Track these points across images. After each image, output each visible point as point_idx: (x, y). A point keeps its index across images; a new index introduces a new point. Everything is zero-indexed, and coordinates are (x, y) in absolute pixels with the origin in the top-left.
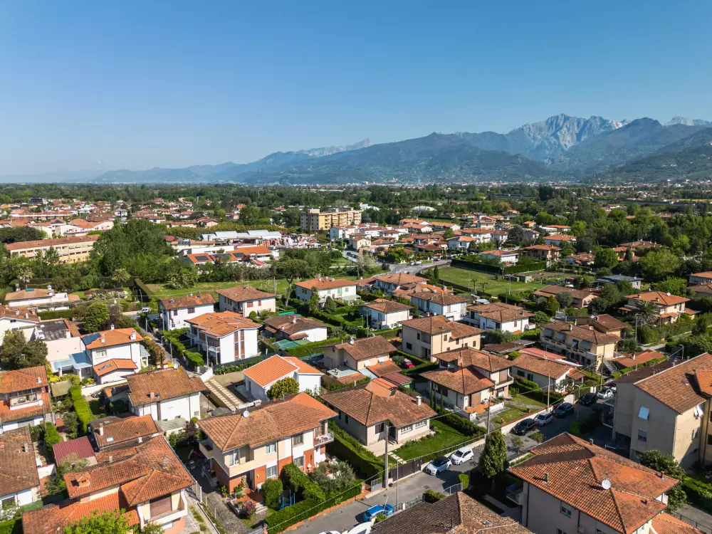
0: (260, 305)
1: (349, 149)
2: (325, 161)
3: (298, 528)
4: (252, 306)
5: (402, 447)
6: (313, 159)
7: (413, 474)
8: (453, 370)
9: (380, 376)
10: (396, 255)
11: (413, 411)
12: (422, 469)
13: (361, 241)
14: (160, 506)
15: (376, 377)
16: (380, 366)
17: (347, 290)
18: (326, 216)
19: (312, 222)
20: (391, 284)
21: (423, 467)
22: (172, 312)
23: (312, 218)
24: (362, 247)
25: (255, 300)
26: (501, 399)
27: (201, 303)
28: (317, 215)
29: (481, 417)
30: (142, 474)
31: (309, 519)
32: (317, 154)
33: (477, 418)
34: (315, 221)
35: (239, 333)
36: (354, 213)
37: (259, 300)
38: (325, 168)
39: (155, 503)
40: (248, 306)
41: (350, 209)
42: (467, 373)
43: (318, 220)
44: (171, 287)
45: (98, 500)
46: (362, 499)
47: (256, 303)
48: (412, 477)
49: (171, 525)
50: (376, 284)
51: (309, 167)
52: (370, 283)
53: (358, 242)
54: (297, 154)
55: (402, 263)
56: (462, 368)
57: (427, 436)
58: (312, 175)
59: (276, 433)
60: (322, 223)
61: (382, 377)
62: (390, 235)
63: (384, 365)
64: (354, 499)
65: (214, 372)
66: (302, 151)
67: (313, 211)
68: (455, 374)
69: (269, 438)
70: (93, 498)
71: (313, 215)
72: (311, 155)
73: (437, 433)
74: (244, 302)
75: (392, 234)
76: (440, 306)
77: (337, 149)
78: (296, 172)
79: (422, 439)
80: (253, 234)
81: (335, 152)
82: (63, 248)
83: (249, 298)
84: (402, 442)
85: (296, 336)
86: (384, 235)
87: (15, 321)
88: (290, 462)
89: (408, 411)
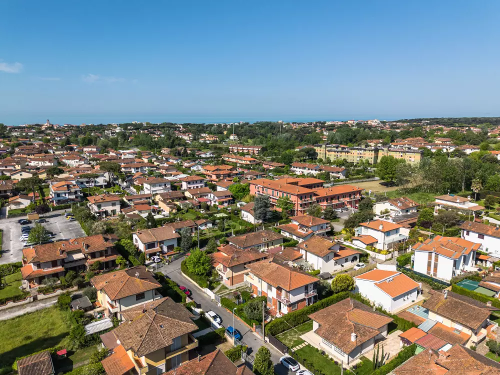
22: (465, 232)
27: (491, 234)
35: (433, 255)
85: (487, 285)
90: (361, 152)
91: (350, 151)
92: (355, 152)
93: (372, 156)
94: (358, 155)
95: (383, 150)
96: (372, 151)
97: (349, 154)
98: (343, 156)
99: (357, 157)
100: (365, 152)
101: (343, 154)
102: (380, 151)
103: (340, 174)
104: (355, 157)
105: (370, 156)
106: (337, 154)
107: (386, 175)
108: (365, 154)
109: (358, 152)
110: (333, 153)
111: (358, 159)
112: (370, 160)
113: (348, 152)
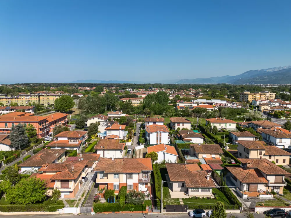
0: (183, 125)
1: (289, 68)
2: (275, 73)
3: (108, 214)
4: (180, 125)
5: (189, 198)
6: (268, 73)
7: (182, 212)
8: (244, 169)
9: (208, 163)
10: (279, 114)
11: (202, 182)
12: (188, 212)
13: (264, 106)
14: (65, 184)
15: (206, 163)
16: (212, 159)
17: (230, 125)
18: (253, 95)
19: (245, 97)
20: (257, 125)
21: (188, 211)
22: (147, 123)
23: (245, 96)
24: (264, 109)
25: (181, 123)
26: (273, 193)
27: (158, 121)
28: (248, 94)
29: (251, 199)
30: (64, 170)
31: (115, 212)
32: (271, 70)
33: (248, 198)
34: (246, 98)
35: (159, 133)
36: (270, 95)
37: (183, 123)
38: (275, 77)
39: (63, 183)
40: (178, 125)
41: (268, 92)
42: (253, 172)
43: (248, 97)
44: (163, 117)
45: (48, 175)
46: (146, 214)
47: (181, 124)
48: (180, 213)
49: (69, 194)
50: (251, 125)
51: (266, 76)
52: (247, 124)
53: (262, 107)
54: (260, 71)
55: (282, 118)
56: (250, 169)
57: (208, 198)
58: (267, 80)
59: (119, 170)
60: (250, 98)
61: (208, 164)
62: (285, 106)
63: (214, 159)
64: (141, 212)
65: (144, 147)
66: (263, 69)
67: (246, 92)
68: (245, 171)
69: (115, 171)
70: (47, 174)
71: (246, 94)
72: (267, 71)
73: (215, 198)
74: (176, 123)
75: (287, 105)
76: (275, 138)
77: (283, 68)
78: (259, 79)
79: (203, 198)
80: (213, 101)
81: (281, 69)
82: (137, 101)
83: (178, 122)
84: (191, 196)
85: (186, 139)
86: (281, 105)
87: (99, 119)
88: (125, 185)
89: (199, 181)
90: (28, 97)
91: (19, 97)
92: (24, 98)
93: (37, 100)
94: (26, 100)
95: (43, 96)
96: (36, 96)
97: (19, 99)
98: (14, 101)
99: (26, 101)
100: (31, 98)
101: (14, 100)
102: (40, 96)
103: (31, 110)
104: (24, 101)
105: (36, 100)
106: (8, 100)
107: (66, 107)
108: (31, 99)
109: (26, 97)
110: (4, 100)
111: (27, 102)
112: (36, 102)
113: (17, 98)
